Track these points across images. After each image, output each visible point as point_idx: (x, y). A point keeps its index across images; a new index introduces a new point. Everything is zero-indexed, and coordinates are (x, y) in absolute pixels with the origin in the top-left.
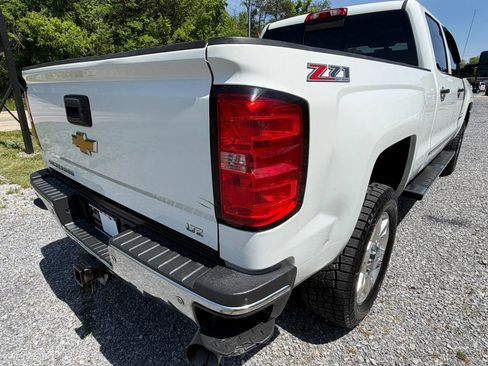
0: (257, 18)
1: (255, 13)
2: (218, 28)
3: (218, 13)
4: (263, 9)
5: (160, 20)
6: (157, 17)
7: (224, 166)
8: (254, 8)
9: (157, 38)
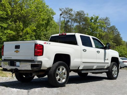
0: (69, 24)
1: (68, 21)
2: (48, 28)
3: (48, 21)
4: (72, 20)
5: (17, 23)
6: (15, 22)
7: (35, 50)
8: (68, 19)
9: (14, 31)
